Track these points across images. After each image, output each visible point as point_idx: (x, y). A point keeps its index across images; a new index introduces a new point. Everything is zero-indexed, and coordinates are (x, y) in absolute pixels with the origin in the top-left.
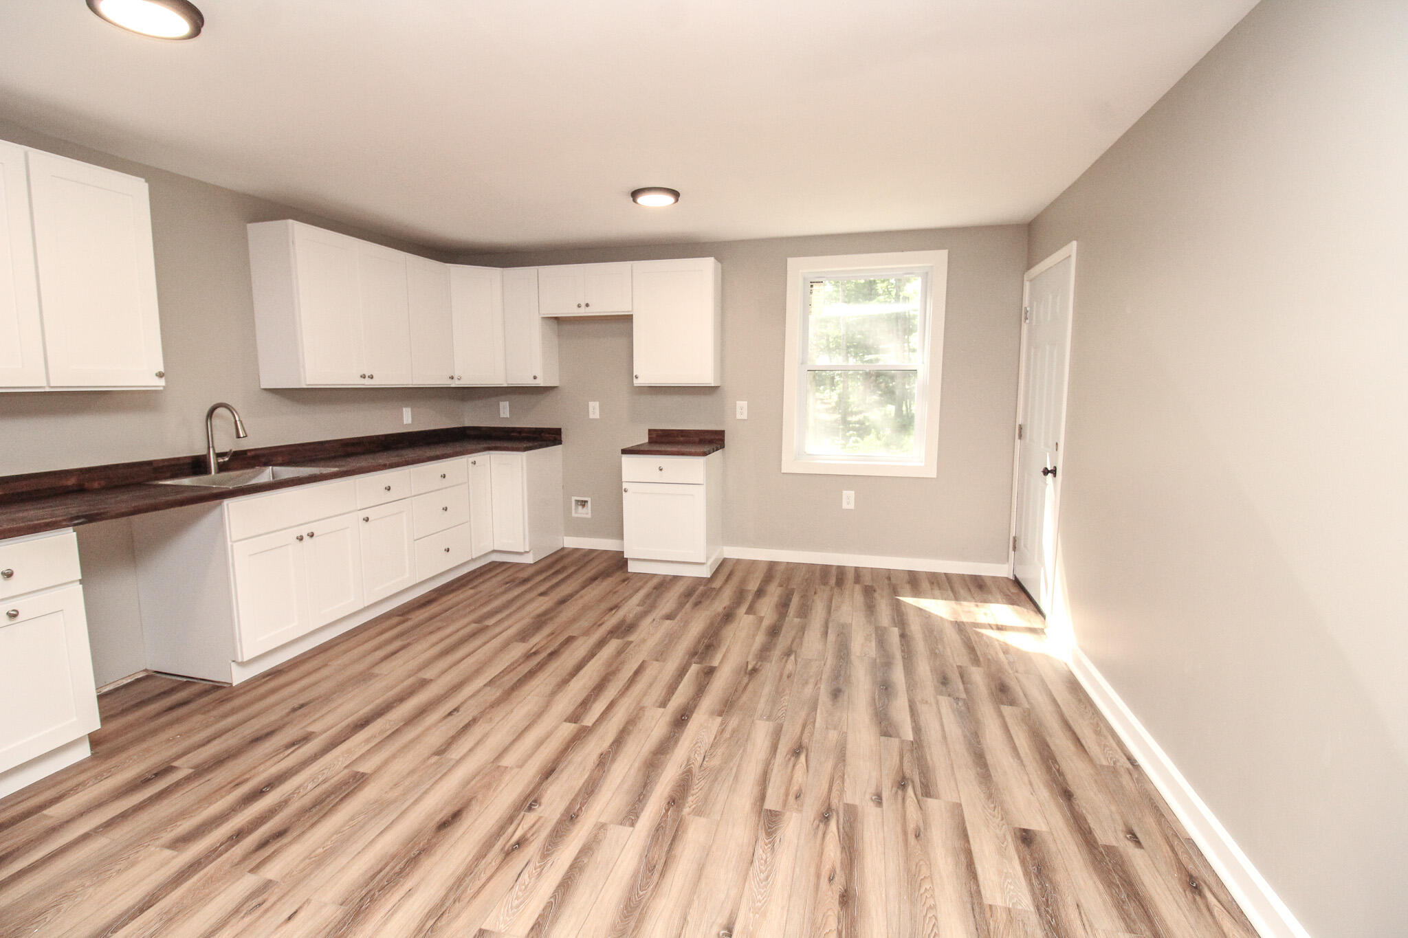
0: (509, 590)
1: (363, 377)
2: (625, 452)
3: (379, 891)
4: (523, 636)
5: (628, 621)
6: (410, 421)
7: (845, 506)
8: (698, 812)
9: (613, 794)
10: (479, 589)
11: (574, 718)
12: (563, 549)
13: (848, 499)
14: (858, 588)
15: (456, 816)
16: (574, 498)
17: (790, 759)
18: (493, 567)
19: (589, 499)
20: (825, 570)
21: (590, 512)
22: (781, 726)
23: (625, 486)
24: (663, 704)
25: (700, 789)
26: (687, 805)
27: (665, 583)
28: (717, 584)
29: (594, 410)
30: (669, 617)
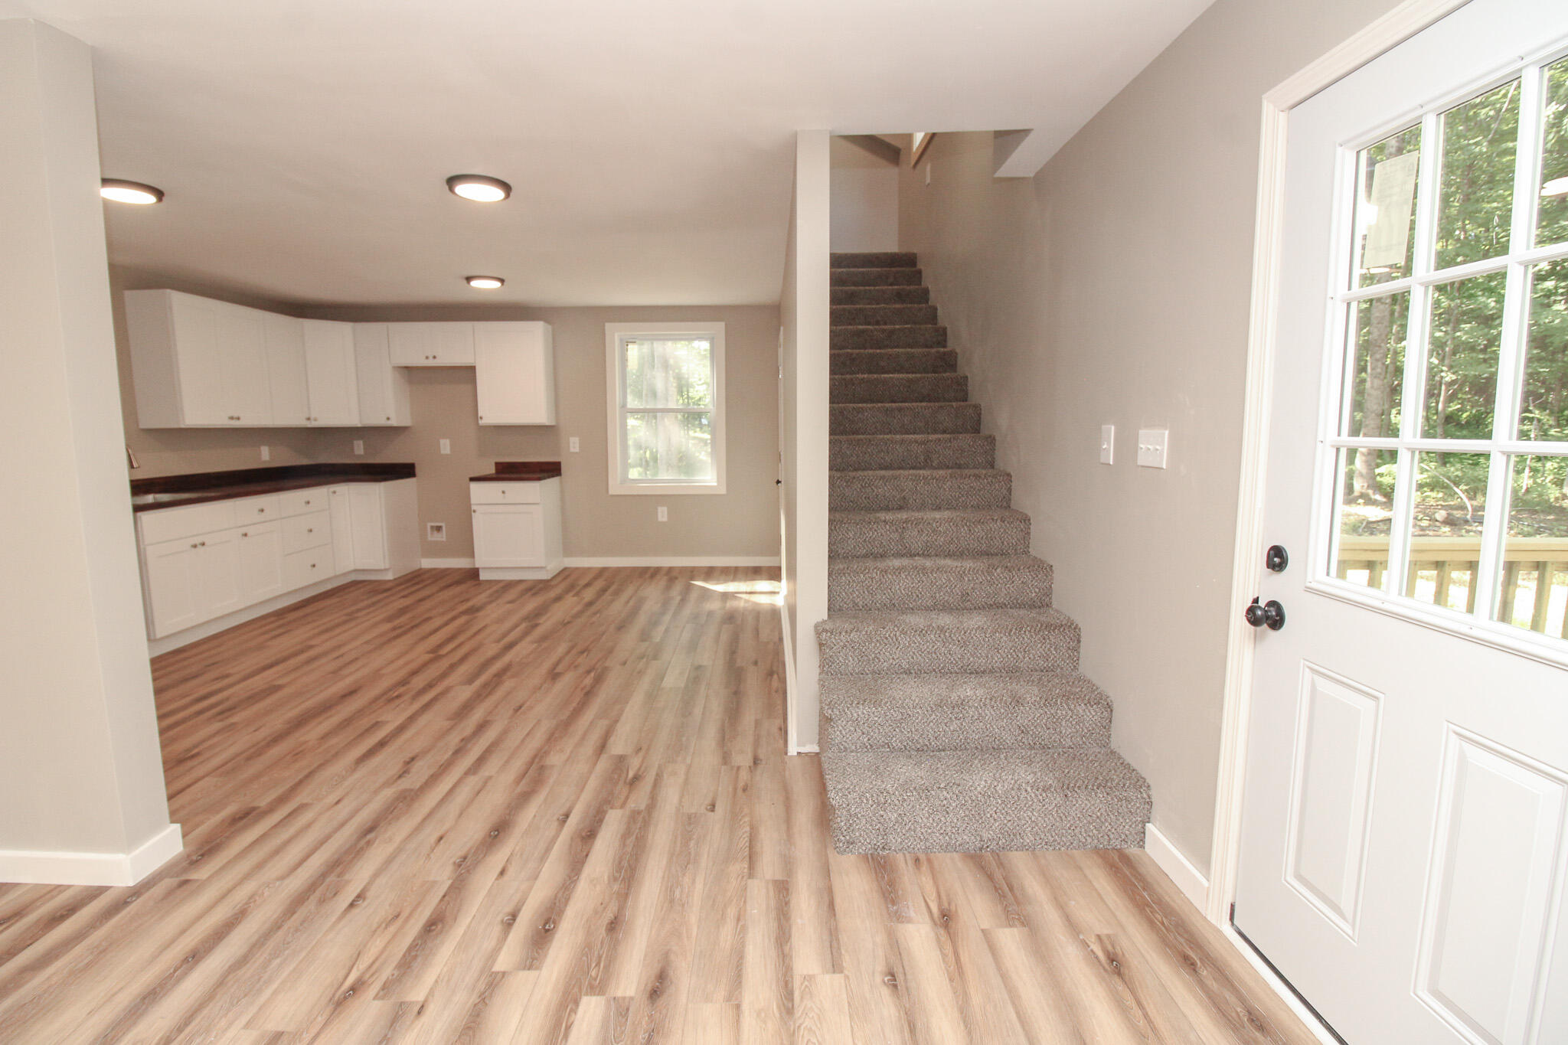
0: (374, 596)
1: (232, 418)
2: (472, 479)
4: (389, 619)
7: (660, 519)
8: (513, 676)
9: (459, 675)
11: (433, 651)
12: (420, 569)
13: (663, 513)
15: (351, 692)
16: (429, 525)
17: (577, 654)
18: (355, 584)
19: (443, 524)
21: (444, 536)
22: (577, 643)
23: (474, 507)
25: (516, 669)
26: (506, 675)
27: (509, 585)
28: (553, 583)
29: (445, 446)
30: (510, 602)
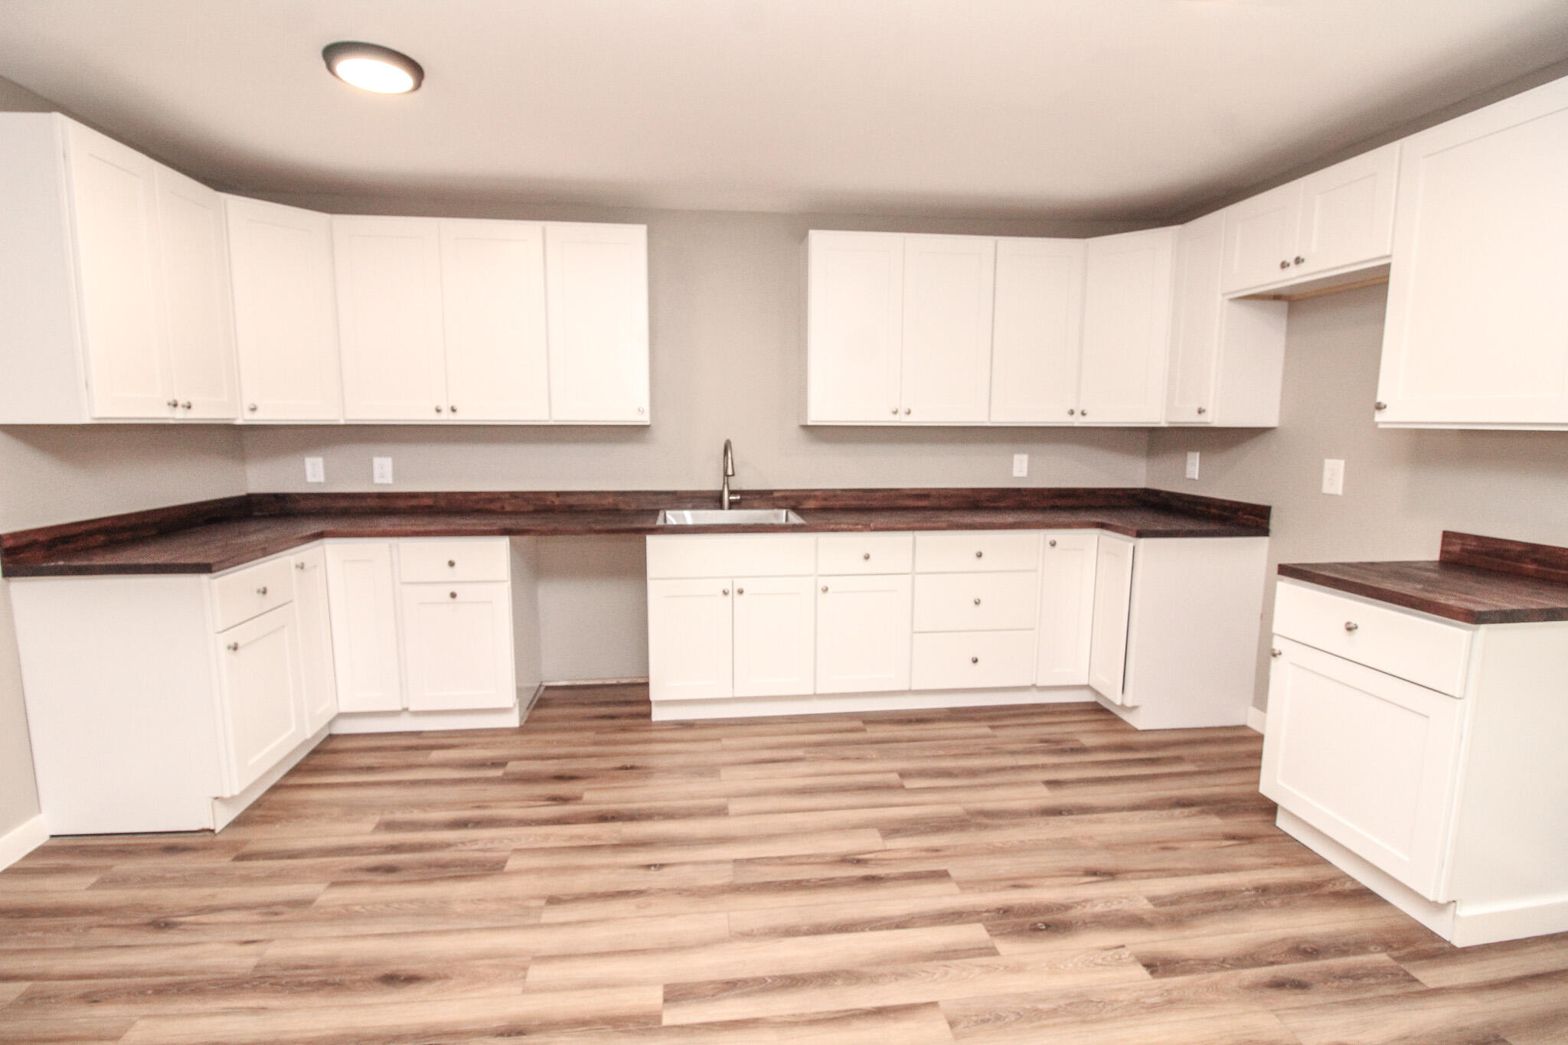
0: (1031, 752)
1: (895, 412)
2: (1282, 570)
5: (1075, 913)
6: (1024, 474)
10: (998, 732)
11: (681, 991)
12: (1244, 727)
15: (412, 979)
23: (1276, 643)
29: (1334, 476)
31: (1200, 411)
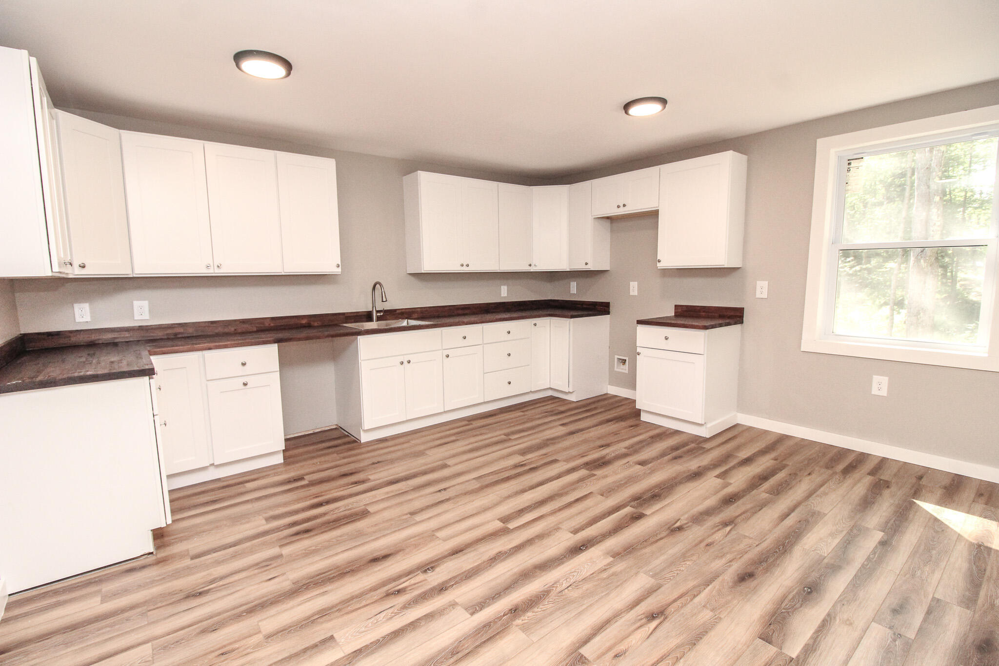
0: (546, 417)
1: (462, 265)
2: (640, 322)
3: (314, 584)
4: (523, 452)
5: (608, 458)
6: (506, 295)
7: (875, 391)
8: (525, 628)
9: (481, 585)
10: (526, 413)
11: (505, 519)
12: (606, 394)
13: (880, 385)
14: (868, 479)
15: (386, 557)
16: (617, 357)
17: (641, 619)
19: (627, 359)
20: (843, 453)
21: (627, 369)
22: (659, 587)
23: (639, 350)
24: (575, 532)
25: (543, 611)
26: (522, 618)
29: (634, 288)
30: (642, 463)
31: (586, 264)
